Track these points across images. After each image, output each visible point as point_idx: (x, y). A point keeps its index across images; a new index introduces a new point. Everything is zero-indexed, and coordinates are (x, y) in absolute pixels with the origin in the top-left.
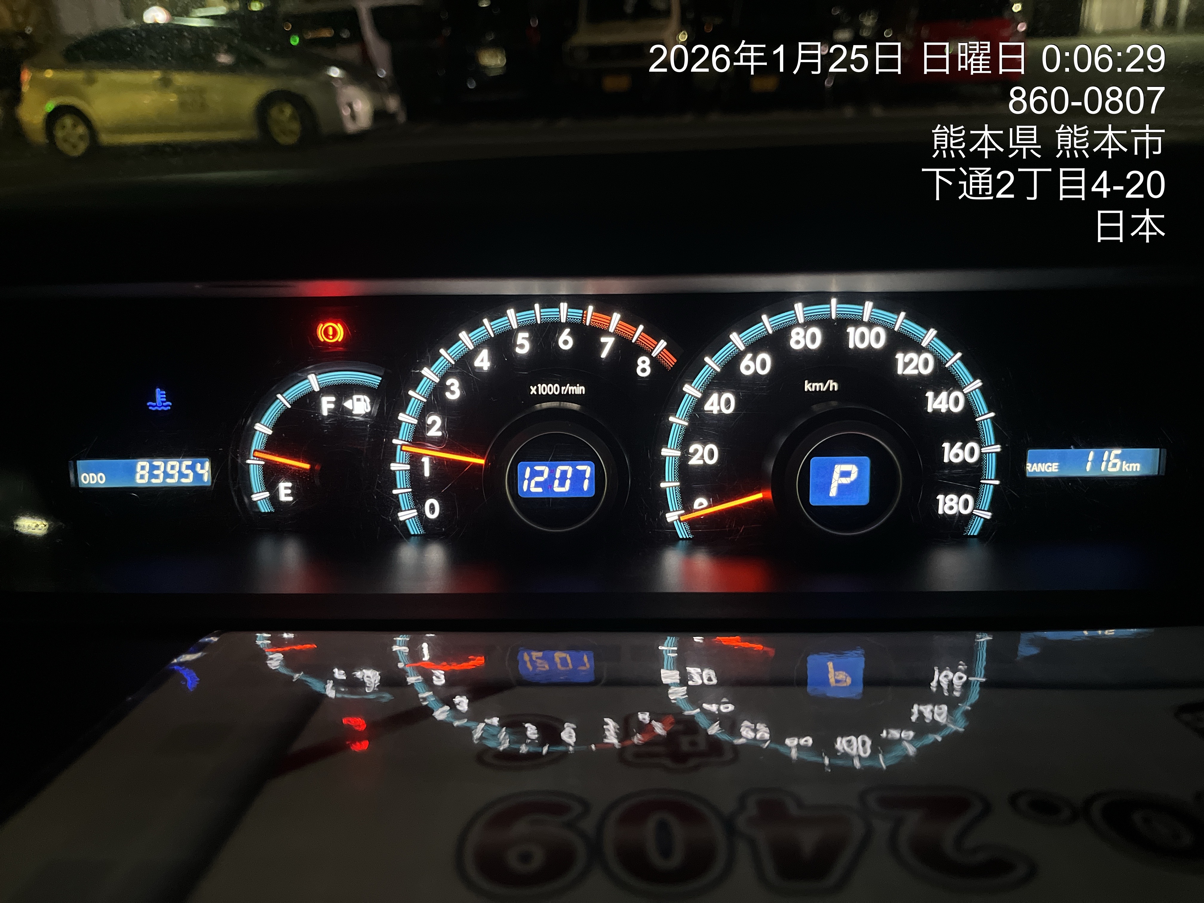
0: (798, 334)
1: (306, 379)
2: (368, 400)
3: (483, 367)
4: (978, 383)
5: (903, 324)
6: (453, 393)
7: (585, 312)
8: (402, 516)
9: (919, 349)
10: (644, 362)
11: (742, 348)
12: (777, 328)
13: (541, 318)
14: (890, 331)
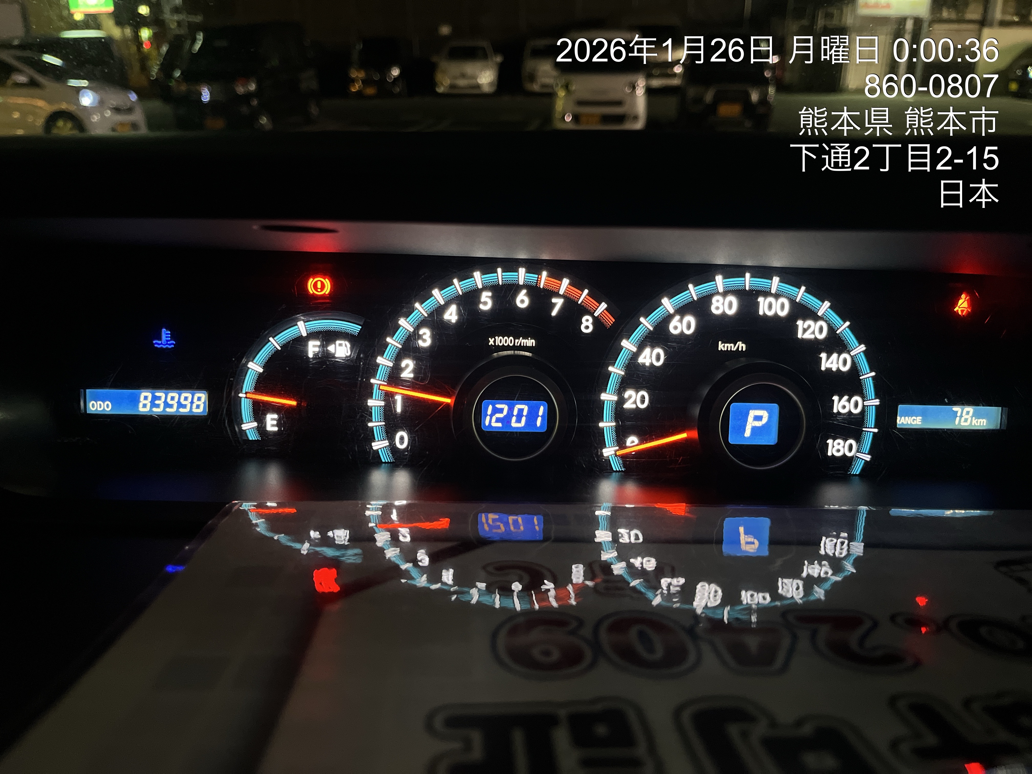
0: (718, 301)
1: (297, 325)
2: (349, 345)
3: (451, 320)
4: (863, 348)
5: (803, 296)
6: (424, 341)
7: (540, 276)
8: (376, 446)
9: (816, 318)
10: (587, 320)
11: (672, 311)
12: (701, 296)
13: (503, 281)
14: (793, 302)
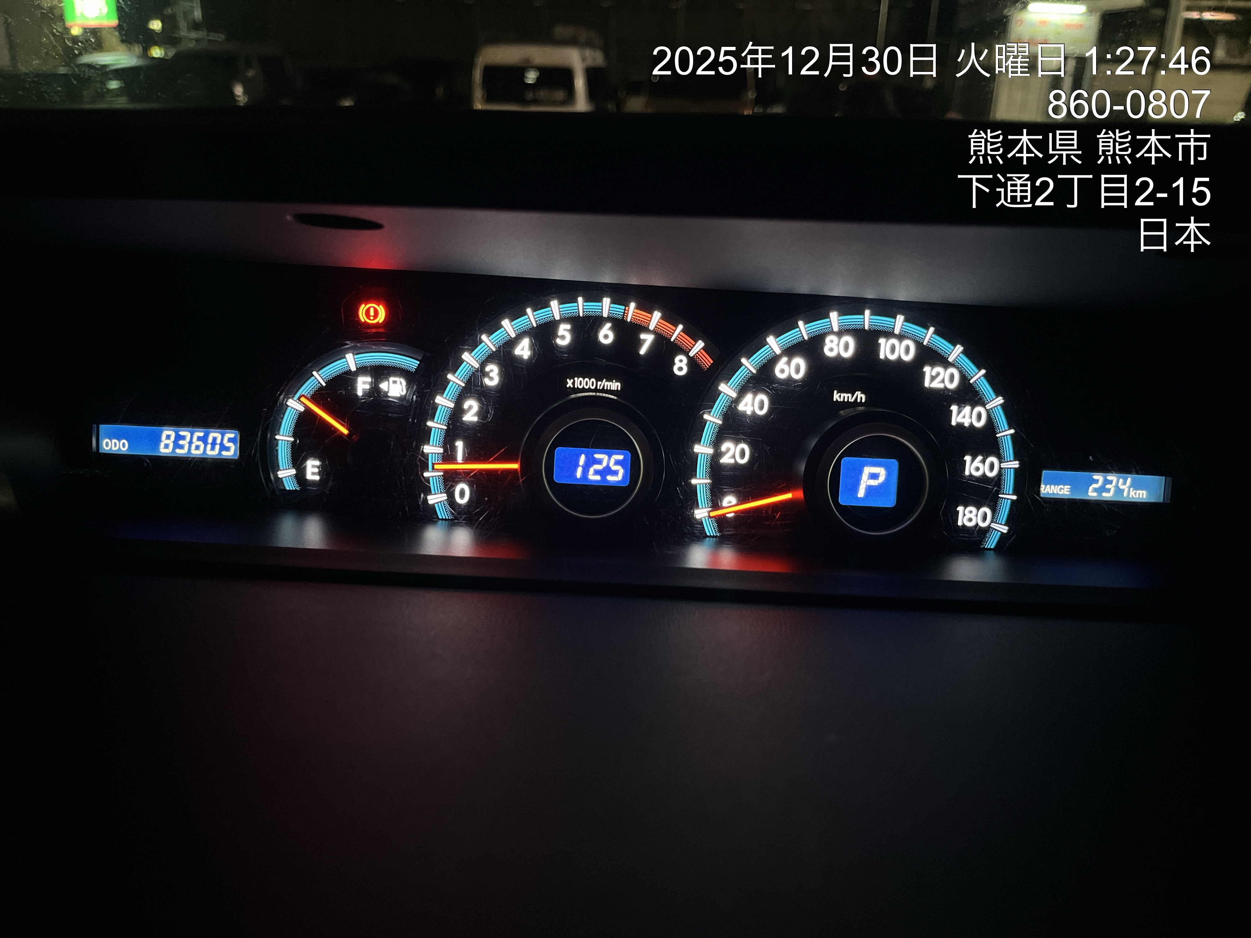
0: (832, 341)
1: (345, 358)
2: (404, 383)
3: (522, 355)
4: (1000, 400)
5: (931, 338)
6: (491, 379)
7: (627, 308)
8: (432, 499)
9: (946, 364)
10: (681, 361)
11: (778, 351)
12: (812, 335)
13: (584, 312)
14: (919, 345)
